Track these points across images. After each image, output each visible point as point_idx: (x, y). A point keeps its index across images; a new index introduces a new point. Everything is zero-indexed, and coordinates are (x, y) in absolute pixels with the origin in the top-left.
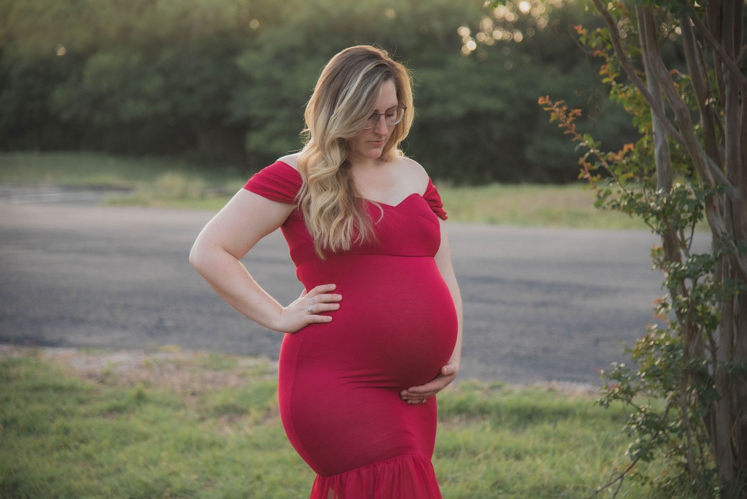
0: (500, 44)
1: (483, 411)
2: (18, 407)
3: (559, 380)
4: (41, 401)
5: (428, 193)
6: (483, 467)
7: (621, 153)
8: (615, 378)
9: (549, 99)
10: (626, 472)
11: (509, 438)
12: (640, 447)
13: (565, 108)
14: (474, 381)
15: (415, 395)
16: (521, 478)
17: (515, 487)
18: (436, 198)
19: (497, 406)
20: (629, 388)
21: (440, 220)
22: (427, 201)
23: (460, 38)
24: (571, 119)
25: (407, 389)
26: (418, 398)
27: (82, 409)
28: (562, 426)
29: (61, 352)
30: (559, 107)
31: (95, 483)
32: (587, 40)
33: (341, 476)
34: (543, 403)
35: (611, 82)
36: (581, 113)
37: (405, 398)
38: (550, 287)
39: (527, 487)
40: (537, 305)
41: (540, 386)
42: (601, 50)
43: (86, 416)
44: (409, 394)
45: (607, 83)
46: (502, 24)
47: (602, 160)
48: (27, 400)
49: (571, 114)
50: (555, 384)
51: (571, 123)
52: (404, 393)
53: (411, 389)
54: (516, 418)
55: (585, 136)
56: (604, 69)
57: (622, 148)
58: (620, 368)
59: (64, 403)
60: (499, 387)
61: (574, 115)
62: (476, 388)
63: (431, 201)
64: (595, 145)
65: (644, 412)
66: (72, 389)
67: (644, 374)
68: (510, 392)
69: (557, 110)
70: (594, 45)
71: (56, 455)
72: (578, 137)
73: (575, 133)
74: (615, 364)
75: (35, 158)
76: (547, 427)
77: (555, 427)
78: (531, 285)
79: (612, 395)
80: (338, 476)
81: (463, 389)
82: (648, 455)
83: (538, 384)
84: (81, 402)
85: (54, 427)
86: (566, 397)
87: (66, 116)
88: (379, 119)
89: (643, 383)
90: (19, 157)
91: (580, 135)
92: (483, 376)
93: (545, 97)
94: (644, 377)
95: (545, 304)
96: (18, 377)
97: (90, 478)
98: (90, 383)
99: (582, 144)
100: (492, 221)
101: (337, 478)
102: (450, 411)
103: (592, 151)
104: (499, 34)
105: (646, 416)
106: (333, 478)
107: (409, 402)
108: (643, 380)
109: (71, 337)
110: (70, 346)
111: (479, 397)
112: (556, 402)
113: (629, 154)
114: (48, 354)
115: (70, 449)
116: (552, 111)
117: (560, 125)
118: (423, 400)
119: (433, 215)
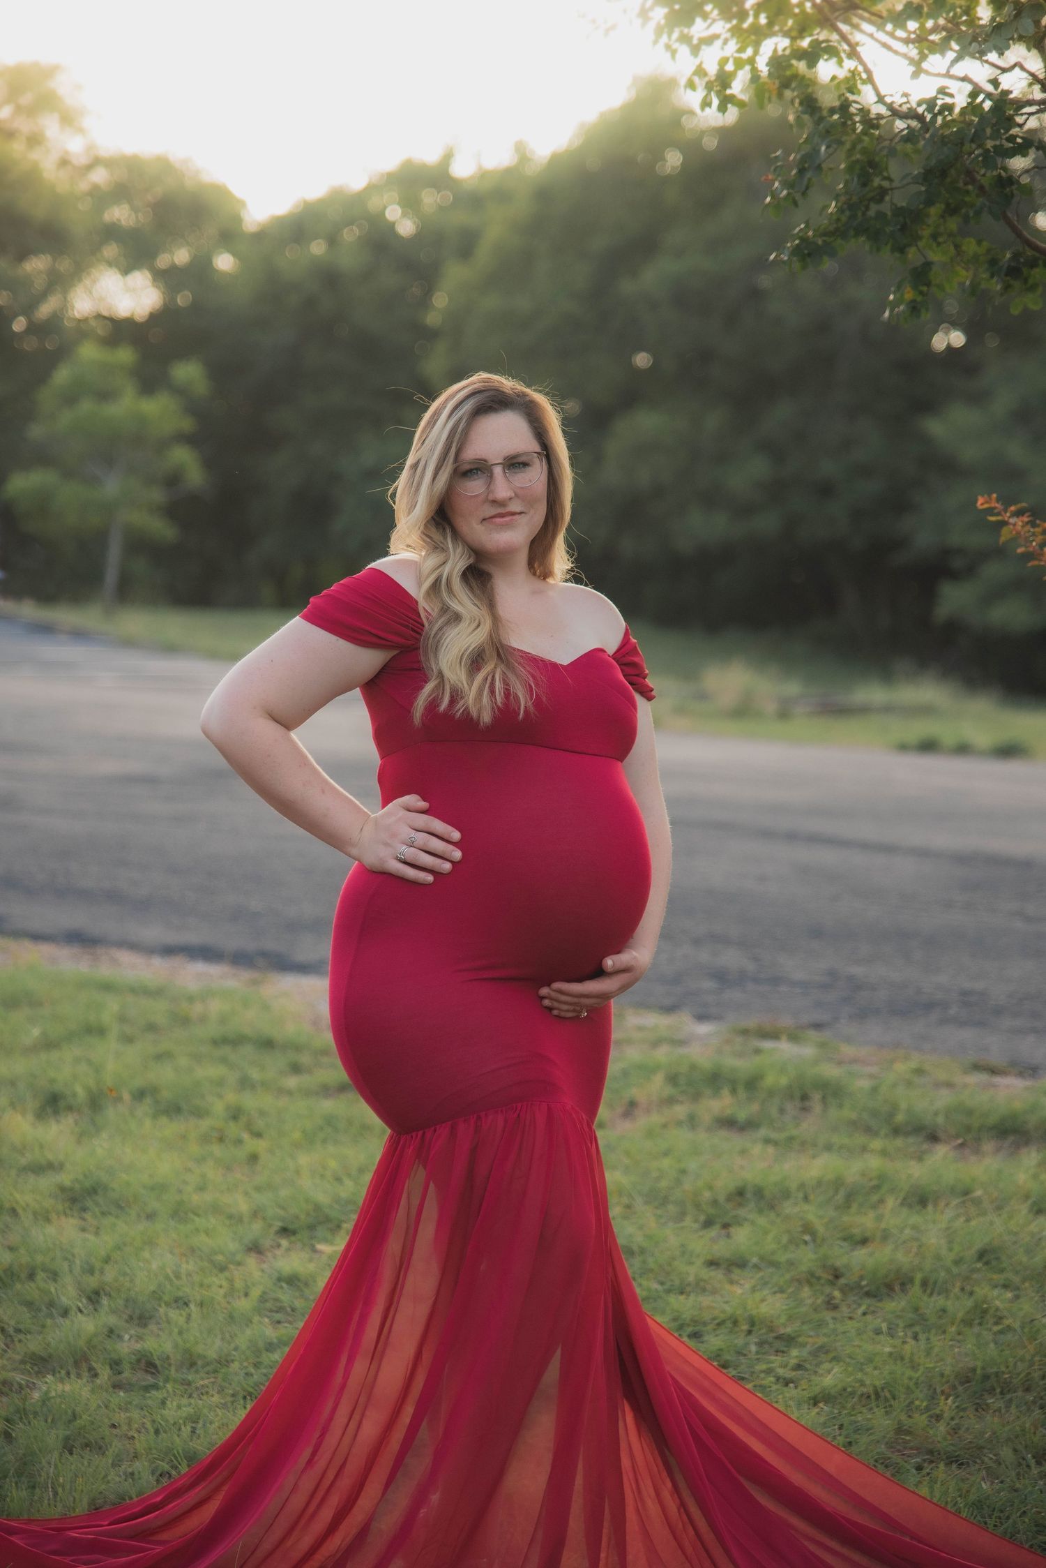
5: (623, 650)
9: (998, 499)
13: (1027, 519)
15: (564, 998)
18: (636, 659)
21: (639, 699)
22: (619, 665)
24: (1039, 539)
25: (549, 985)
26: (571, 1008)
30: (1016, 515)
33: (424, 1133)
37: (546, 1002)
44: (553, 994)
49: (1039, 530)
52: (544, 991)
53: (556, 985)
63: (625, 664)
69: (1014, 521)
71: (197, 1150)
80: (420, 1133)
88: (491, 476)
101: (417, 1136)
106: (412, 1137)
107: (555, 1012)
115: (226, 1143)
116: (1004, 523)
117: (1020, 550)
118: (580, 1012)
119: (628, 688)
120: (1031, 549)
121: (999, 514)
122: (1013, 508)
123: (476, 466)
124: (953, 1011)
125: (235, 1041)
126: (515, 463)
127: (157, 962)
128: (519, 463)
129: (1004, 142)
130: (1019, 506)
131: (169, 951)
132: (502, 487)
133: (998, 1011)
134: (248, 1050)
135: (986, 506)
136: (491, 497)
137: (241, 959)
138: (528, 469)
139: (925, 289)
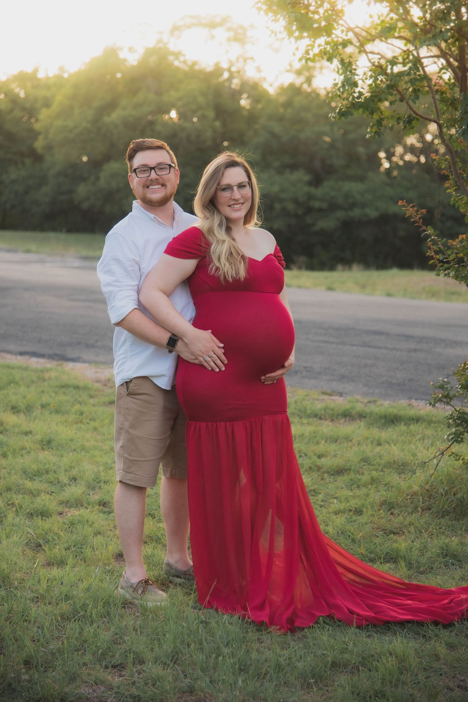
0: (408, 164)
1: (362, 416)
2: (51, 396)
3: (416, 399)
4: (64, 393)
6: (356, 449)
7: (457, 240)
8: (440, 388)
9: (406, 202)
10: (445, 451)
11: (376, 433)
12: (455, 434)
13: (415, 209)
14: (358, 397)
15: (269, 378)
16: (380, 456)
17: (375, 462)
19: (371, 413)
20: (448, 394)
23: (380, 159)
24: (419, 216)
25: (265, 375)
26: (271, 380)
27: (92, 401)
28: (413, 427)
29: (78, 365)
30: (412, 207)
31: (100, 444)
32: (439, 164)
34: (402, 413)
35: (452, 192)
36: (426, 212)
37: (263, 381)
38: (421, 339)
39: (383, 462)
40: (410, 351)
41: (403, 402)
42: (447, 170)
43: (94, 405)
44: (266, 378)
45: (449, 193)
46: (412, 150)
47: (439, 243)
48: (56, 393)
49: (419, 213)
50: (414, 402)
51: (419, 219)
52: (263, 378)
53: (267, 375)
54: (383, 421)
55: (429, 227)
56: (448, 183)
57: (458, 238)
58: (444, 381)
59: (80, 396)
60: (375, 402)
61: (422, 213)
62: (357, 401)
64: (435, 234)
65: (458, 411)
66: (85, 388)
67: (460, 386)
68: (381, 405)
69: (411, 209)
70: (443, 167)
71: (75, 426)
72: (424, 228)
73: (422, 225)
74: (441, 378)
75: (63, 236)
76: (403, 427)
77: (408, 428)
78: (408, 337)
79: (438, 399)
81: (350, 402)
82: (459, 439)
83: (402, 401)
84: (91, 397)
85: (73, 410)
86: (420, 410)
87: (85, 206)
88: (233, 190)
89: (458, 392)
90: (52, 235)
91: (425, 227)
92: (365, 394)
93: (403, 201)
94: (460, 388)
95: (415, 350)
96: (50, 379)
97: (96, 441)
98: (97, 385)
99: (426, 233)
100: (389, 295)
102: (338, 415)
103: (433, 237)
104: (408, 157)
105: (460, 413)
107: (266, 383)
108: (459, 390)
109: (85, 356)
110: (84, 362)
111: (359, 407)
112: (412, 413)
113: (461, 242)
114: (70, 365)
115: (83, 424)
116: (408, 210)
117: (412, 220)
118: (274, 381)
119: (280, 267)
120: (416, 219)
121: (406, 207)
122: (411, 205)
123: (227, 187)
124: (304, 373)
125: (65, 386)
126: (241, 186)
127: (19, 357)
128: (242, 186)
129: (417, 76)
130: (413, 204)
131: (21, 354)
132: (237, 194)
133: (319, 373)
134: (71, 389)
135: (401, 204)
136: (233, 198)
137: (51, 357)
138: (245, 188)
139: (380, 128)
